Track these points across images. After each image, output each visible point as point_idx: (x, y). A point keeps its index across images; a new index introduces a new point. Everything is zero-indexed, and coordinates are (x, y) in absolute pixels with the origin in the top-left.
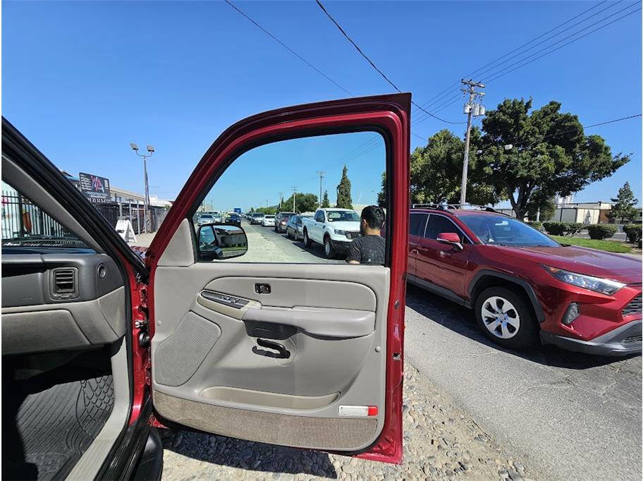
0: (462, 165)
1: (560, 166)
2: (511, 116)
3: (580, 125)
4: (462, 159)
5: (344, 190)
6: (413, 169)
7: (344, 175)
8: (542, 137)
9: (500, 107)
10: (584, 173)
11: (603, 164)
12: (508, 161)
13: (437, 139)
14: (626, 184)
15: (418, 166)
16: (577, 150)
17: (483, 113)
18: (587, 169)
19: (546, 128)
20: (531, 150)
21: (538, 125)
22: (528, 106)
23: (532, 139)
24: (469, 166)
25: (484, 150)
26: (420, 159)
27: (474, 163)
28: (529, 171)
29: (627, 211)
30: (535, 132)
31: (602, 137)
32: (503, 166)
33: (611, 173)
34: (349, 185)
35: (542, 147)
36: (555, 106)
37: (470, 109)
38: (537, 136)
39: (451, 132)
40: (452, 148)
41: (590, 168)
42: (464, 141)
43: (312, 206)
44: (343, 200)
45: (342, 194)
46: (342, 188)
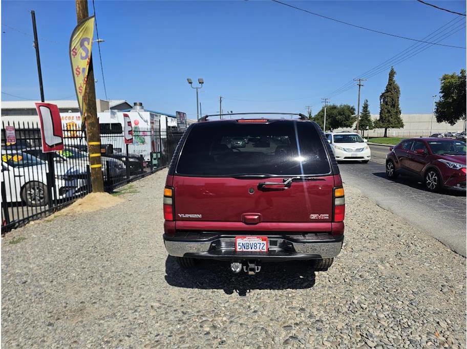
5: (389, 99)
7: (391, 79)
34: (398, 92)
43: (347, 120)
44: (389, 112)
45: (387, 104)
46: (388, 96)
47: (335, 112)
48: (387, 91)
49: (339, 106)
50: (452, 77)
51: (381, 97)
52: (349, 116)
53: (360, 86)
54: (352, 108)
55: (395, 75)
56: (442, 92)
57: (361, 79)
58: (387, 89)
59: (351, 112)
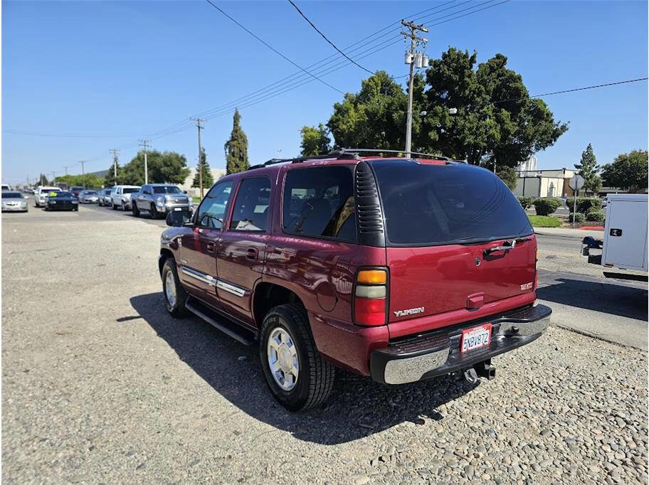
0: (405, 128)
1: (505, 133)
2: (456, 71)
3: (523, 87)
4: (405, 120)
5: (236, 150)
6: (345, 127)
7: (236, 124)
8: (488, 98)
9: (445, 56)
10: (528, 141)
11: (545, 133)
12: (455, 124)
13: (372, 84)
14: (589, 147)
15: (351, 123)
16: (522, 114)
17: (426, 64)
18: (530, 137)
19: (492, 86)
20: (478, 112)
21: (483, 82)
22: (473, 60)
23: (478, 99)
24: (413, 129)
25: (428, 110)
26: (352, 112)
27: (418, 126)
28: (476, 138)
29: (590, 180)
30: (481, 92)
31: (544, 101)
32: (450, 130)
33: (553, 142)
34: (245, 142)
35: (489, 109)
36: (501, 60)
37: (412, 58)
38: (484, 96)
39: (390, 76)
40: (393, 103)
41: (534, 136)
42: (406, 93)
43: (177, 174)
44: (237, 166)
45: (234, 156)
46: (234, 146)
47: (159, 161)
48: (233, 139)
49: (162, 153)
50: (312, 130)
51: (226, 145)
52: (179, 168)
53: (199, 128)
54: (182, 158)
55: (240, 120)
56: (303, 147)
57: (200, 118)
58: (232, 137)
59: (182, 163)
